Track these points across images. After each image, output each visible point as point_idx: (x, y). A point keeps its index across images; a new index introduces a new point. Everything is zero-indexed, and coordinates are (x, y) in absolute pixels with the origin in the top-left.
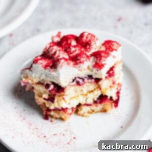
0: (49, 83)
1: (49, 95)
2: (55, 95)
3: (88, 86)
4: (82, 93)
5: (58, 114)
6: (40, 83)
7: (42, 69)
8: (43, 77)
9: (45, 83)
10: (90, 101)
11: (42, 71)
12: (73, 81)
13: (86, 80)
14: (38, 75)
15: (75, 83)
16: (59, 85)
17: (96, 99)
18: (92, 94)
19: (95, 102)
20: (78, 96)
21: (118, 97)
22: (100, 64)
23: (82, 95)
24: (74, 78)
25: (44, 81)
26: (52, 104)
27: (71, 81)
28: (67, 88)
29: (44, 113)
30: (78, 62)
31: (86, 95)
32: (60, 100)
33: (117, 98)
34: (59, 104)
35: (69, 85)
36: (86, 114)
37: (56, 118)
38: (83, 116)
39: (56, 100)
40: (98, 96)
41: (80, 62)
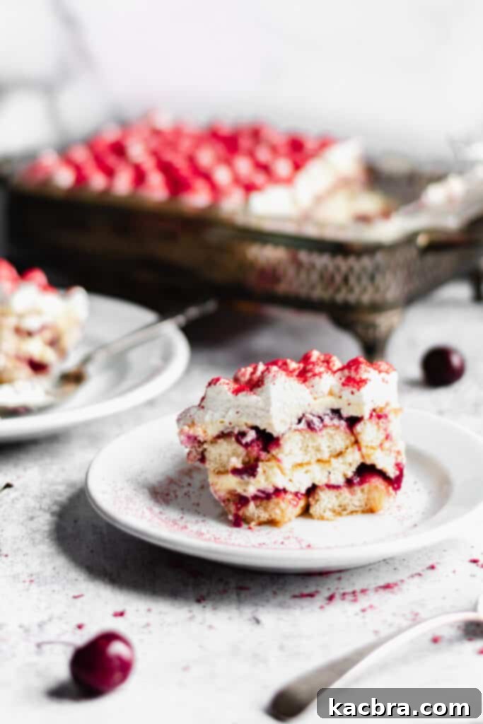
0: (244, 428)
1: (244, 463)
2: (257, 459)
3: (331, 437)
4: (319, 456)
5: (265, 509)
6: (223, 435)
7: (230, 395)
8: (231, 416)
9: (236, 431)
10: (338, 479)
11: (229, 401)
12: (300, 421)
13: (327, 420)
14: (217, 416)
15: (303, 425)
16: (269, 430)
17: (350, 474)
18: (340, 460)
19: (349, 483)
20: (309, 463)
21: (401, 471)
22: (357, 378)
23: (319, 461)
24: (300, 415)
25: (233, 428)
26: (252, 480)
27: (296, 421)
28: (286, 436)
29: (231, 517)
30: (309, 374)
31: (328, 462)
32: (271, 467)
33: (397, 473)
34: (267, 479)
35: (290, 429)
36: (328, 514)
37: (260, 524)
38: (322, 518)
39: (260, 470)
40: (354, 468)
41: (315, 375)
